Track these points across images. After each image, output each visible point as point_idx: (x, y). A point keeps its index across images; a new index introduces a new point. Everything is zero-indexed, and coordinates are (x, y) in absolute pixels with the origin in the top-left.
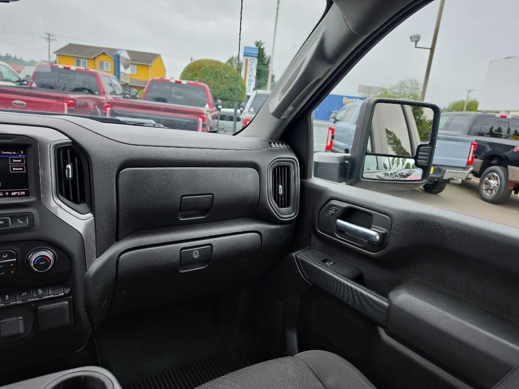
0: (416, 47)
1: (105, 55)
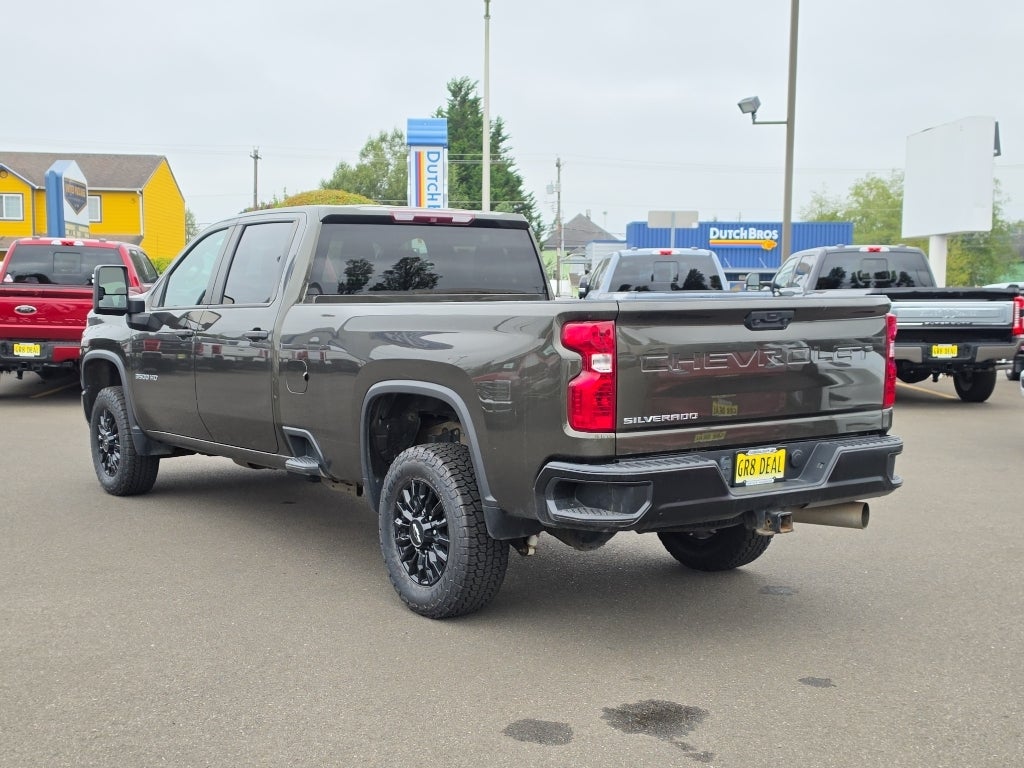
0: (754, 123)
1: (3, 174)
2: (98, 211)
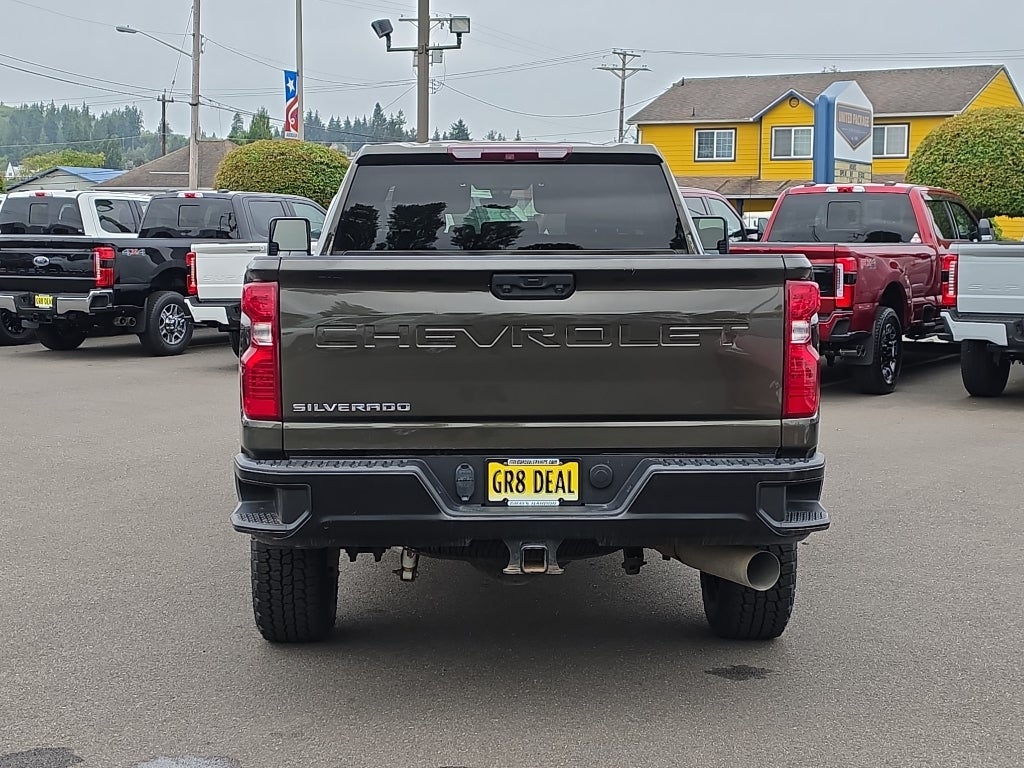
1: (794, 102)
2: (904, 143)
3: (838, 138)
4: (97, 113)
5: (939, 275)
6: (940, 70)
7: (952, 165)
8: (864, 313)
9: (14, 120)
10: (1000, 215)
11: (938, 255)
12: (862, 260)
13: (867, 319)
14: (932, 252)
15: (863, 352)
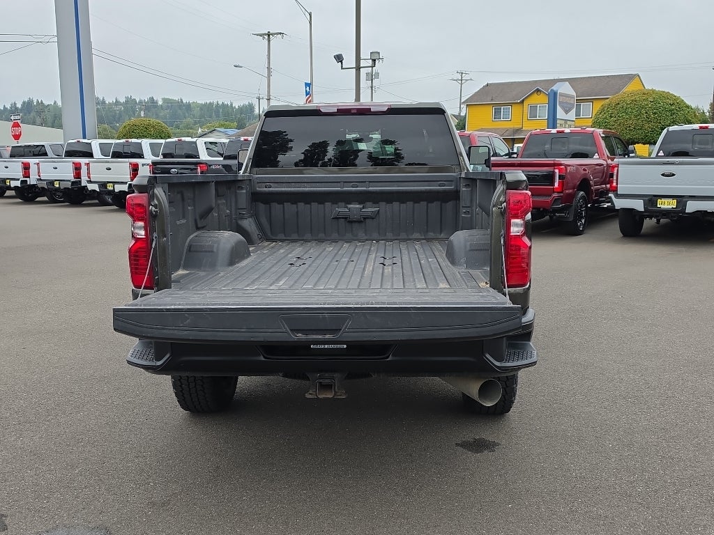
1: (539, 93)
2: (590, 110)
3: (559, 109)
4: (236, 105)
5: (608, 175)
6: (608, 76)
7: (615, 119)
8: (569, 195)
9: (201, 109)
10: (638, 143)
11: (607, 164)
12: (568, 168)
13: (570, 197)
14: (604, 163)
15: (568, 214)
